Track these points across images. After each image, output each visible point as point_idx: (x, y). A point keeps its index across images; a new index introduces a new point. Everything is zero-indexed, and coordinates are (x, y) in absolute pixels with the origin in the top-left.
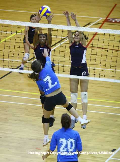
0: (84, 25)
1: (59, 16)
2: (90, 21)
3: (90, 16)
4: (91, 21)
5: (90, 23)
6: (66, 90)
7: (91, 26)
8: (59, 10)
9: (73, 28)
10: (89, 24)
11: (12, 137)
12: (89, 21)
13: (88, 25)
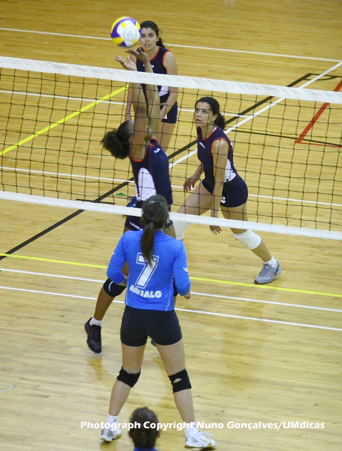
0: (294, 81)
1: (222, 53)
2: (310, 69)
3: (310, 54)
4: (313, 69)
5: (309, 75)
6: (238, 264)
7: (311, 84)
8: (222, 38)
9: (256, 88)
10: (305, 78)
11: (81, 395)
12: (307, 69)
13: (303, 81)
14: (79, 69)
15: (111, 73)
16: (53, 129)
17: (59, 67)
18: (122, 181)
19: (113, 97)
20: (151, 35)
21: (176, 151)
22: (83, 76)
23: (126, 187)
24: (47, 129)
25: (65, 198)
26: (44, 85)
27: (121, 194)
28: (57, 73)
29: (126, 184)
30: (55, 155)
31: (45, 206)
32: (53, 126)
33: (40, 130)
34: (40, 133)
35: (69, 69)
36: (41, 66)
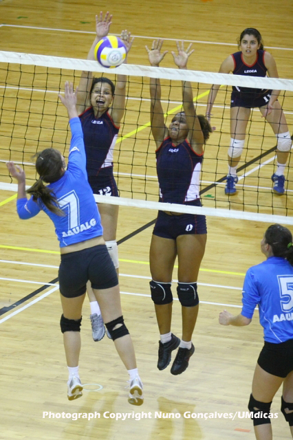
14: (166, 72)
15: (198, 76)
16: (141, 132)
17: (146, 70)
18: (210, 183)
19: (200, 99)
20: (252, 42)
21: (263, 152)
22: (170, 78)
23: (213, 189)
24: (134, 132)
25: (153, 200)
26: (131, 88)
27: (209, 196)
28: (143, 76)
29: (214, 185)
30: (142, 158)
31: (134, 208)
32: (140, 129)
33: (128, 133)
34: (128, 135)
35: (156, 72)
36: (128, 69)
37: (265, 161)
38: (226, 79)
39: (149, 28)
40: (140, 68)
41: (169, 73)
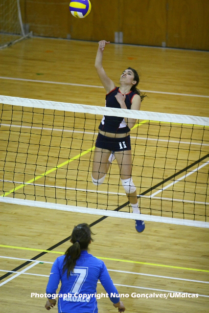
14: (103, 109)
15: (127, 113)
17: (88, 108)
21: (177, 171)
24: (78, 156)
26: (77, 121)
28: (86, 112)
35: (95, 110)
36: (74, 107)
37: (179, 178)
38: (148, 115)
39: (88, 79)
40: (83, 106)
41: (105, 110)
